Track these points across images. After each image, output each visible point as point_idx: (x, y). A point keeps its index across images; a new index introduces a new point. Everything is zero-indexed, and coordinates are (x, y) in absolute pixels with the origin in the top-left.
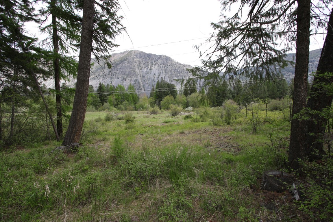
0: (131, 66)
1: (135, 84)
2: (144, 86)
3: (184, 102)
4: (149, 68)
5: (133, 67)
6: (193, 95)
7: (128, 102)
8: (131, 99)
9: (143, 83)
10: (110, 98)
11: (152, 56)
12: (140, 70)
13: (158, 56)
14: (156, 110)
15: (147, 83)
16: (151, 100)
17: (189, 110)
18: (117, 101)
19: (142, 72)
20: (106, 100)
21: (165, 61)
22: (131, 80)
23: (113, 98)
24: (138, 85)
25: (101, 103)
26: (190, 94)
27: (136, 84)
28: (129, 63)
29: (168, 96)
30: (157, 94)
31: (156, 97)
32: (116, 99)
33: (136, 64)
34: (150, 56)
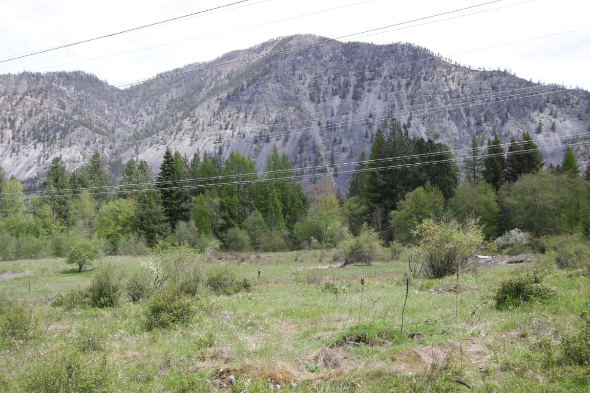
0: (285, 91)
1: (301, 152)
2: (332, 159)
3: (489, 210)
4: (350, 95)
5: (292, 93)
6: (526, 180)
7: (265, 217)
8: (275, 206)
9: (328, 150)
10: (201, 203)
11: (359, 51)
12: (319, 102)
13: (381, 47)
14: (366, 245)
15: (342, 146)
16: (354, 205)
17: (512, 245)
18: (226, 214)
19: (325, 108)
20: (188, 210)
21: (408, 65)
22: (286, 140)
23: (211, 203)
24: (313, 156)
25: (168, 223)
26: (513, 177)
27: (303, 154)
28: (278, 81)
29: (420, 190)
30: (375, 184)
31: (372, 195)
32: (222, 207)
33: (303, 84)
34: (352, 50)
